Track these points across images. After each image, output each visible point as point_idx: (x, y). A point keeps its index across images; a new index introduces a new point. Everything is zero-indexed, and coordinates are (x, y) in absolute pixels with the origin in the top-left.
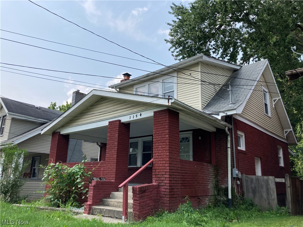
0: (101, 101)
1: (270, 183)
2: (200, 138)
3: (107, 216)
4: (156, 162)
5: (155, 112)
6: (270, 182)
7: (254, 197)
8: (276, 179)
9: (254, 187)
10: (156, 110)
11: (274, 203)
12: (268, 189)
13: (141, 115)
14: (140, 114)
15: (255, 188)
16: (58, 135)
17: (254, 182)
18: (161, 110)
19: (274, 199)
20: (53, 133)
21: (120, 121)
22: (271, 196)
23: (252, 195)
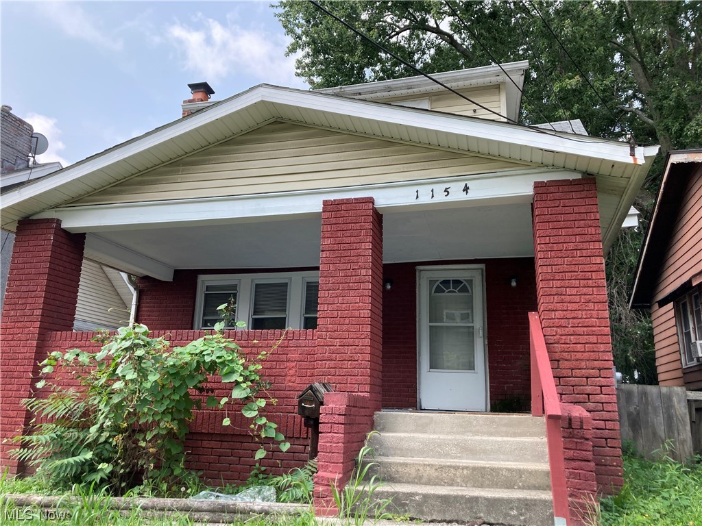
0: (273, 131)
1: (676, 404)
2: (514, 284)
3: (434, 517)
4: (558, 336)
5: (538, 185)
6: (675, 399)
7: (635, 438)
8: (689, 393)
9: (635, 413)
10: (545, 178)
11: (686, 449)
12: (669, 419)
13: (466, 189)
14: (462, 185)
15: (638, 414)
16: (53, 231)
17: (636, 400)
18: (566, 178)
19: (683, 442)
20: (20, 222)
21: (371, 201)
22: (679, 434)
23: (631, 434)
